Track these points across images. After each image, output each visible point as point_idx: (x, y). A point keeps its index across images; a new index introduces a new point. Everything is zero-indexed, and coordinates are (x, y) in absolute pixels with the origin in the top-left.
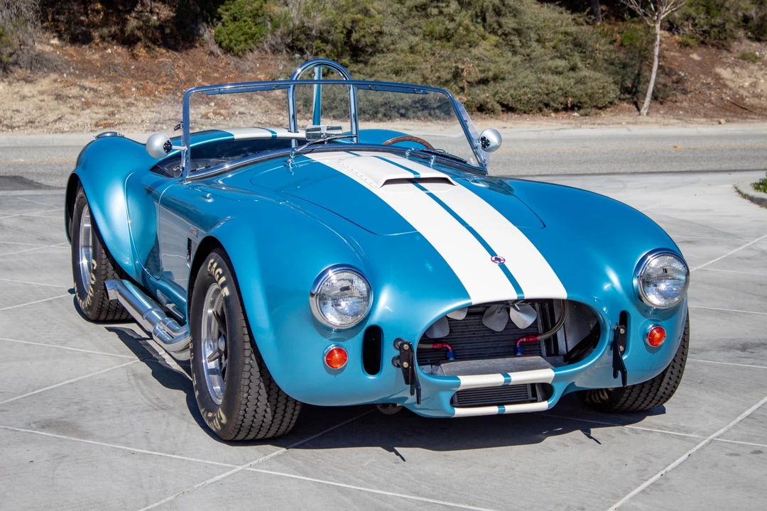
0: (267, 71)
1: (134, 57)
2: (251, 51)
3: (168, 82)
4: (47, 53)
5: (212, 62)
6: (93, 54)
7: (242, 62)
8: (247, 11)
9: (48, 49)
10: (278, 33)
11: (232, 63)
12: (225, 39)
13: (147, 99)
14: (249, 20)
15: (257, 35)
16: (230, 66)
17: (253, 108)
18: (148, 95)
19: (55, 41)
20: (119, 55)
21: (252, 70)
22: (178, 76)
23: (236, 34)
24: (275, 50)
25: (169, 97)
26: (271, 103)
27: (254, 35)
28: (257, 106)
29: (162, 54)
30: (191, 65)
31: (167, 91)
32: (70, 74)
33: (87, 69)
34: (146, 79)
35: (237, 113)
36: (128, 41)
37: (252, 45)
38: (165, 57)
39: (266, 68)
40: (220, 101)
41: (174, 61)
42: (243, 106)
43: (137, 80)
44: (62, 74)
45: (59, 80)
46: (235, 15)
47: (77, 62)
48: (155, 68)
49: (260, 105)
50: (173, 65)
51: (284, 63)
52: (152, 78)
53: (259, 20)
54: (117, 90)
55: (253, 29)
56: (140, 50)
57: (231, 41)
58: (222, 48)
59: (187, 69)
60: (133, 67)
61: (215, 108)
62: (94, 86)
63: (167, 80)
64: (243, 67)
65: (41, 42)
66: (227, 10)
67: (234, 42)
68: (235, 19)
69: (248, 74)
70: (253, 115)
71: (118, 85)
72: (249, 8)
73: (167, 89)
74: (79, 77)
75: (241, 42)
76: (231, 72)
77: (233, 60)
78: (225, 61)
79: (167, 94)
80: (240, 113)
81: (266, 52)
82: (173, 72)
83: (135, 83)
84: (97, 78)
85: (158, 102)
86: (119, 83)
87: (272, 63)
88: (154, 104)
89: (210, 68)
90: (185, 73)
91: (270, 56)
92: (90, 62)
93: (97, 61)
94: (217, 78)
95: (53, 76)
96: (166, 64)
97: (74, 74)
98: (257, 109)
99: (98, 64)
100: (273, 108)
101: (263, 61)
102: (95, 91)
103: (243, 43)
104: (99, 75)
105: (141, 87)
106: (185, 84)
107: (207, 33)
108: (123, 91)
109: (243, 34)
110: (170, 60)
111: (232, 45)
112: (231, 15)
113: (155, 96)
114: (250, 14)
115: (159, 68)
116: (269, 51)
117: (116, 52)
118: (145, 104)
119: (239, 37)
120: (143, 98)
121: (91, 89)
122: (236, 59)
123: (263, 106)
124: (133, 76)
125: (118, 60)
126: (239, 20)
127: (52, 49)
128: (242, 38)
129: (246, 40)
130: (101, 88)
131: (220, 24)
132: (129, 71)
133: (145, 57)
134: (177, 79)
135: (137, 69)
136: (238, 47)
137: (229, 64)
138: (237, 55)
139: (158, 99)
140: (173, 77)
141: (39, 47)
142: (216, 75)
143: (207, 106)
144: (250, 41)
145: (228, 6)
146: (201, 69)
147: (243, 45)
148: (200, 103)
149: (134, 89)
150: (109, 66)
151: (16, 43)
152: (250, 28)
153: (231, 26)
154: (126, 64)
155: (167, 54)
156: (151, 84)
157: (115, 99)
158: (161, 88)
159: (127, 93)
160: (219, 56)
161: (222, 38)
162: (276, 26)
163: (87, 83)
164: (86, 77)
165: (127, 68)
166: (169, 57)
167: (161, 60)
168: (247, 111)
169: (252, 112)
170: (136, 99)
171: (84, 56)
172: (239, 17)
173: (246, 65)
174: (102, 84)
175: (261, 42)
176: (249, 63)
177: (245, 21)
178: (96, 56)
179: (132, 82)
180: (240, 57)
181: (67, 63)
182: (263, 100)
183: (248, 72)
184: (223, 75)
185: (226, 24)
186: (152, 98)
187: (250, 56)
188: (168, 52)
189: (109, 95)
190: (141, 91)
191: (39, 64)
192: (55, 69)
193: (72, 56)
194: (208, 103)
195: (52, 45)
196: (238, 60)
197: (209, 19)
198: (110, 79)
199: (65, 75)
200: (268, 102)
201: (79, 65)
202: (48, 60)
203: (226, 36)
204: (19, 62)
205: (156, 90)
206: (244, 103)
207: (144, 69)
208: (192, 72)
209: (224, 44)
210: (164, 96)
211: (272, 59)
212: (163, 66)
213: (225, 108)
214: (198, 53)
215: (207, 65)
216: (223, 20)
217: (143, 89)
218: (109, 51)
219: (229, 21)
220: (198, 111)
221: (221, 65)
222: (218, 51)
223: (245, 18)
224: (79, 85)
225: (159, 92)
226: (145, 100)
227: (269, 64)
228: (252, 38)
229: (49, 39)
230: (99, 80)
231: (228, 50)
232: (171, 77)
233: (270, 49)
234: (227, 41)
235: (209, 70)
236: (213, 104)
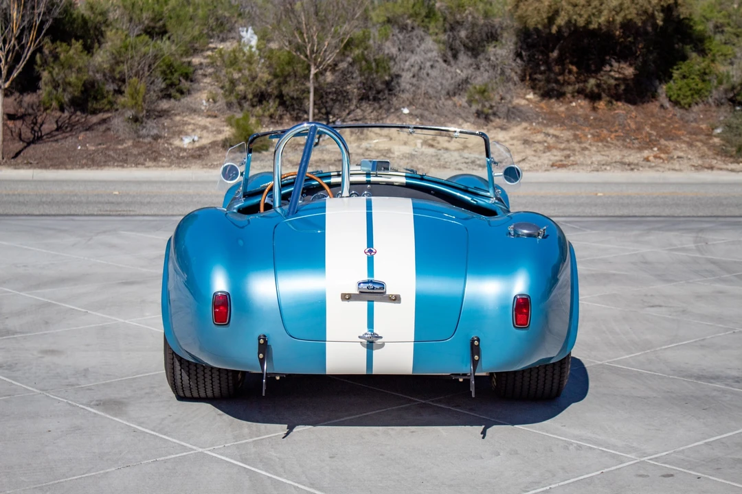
0: (708, 121)
1: (594, 109)
2: (697, 104)
3: (620, 131)
4: (522, 106)
5: (662, 113)
6: (560, 107)
7: (687, 114)
8: (695, 70)
9: (523, 102)
10: (722, 88)
11: (678, 115)
12: (674, 94)
13: (600, 144)
14: (696, 77)
15: (703, 91)
16: (676, 117)
17: (691, 152)
18: (602, 141)
19: (531, 96)
20: (581, 107)
21: (695, 120)
22: (629, 125)
23: (683, 90)
24: (719, 104)
25: (618, 143)
26: (709, 149)
27: (700, 90)
28: (695, 152)
29: (618, 107)
30: (642, 115)
31: (618, 138)
32: (538, 123)
33: (553, 119)
34: (602, 127)
35: (675, 157)
36: (593, 97)
37: (698, 99)
38: (621, 108)
39: (709, 119)
40: (663, 147)
41: (627, 113)
42: (683, 151)
43: (594, 128)
44: (532, 123)
45: (529, 128)
46: (685, 73)
47: (545, 113)
48: (611, 118)
49: (698, 151)
50: (626, 116)
51: (725, 114)
52: (608, 127)
53: (707, 78)
54: (576, 137)
55: (699, 85)
56: (601, 105)
57: (679, 96)
58: (672, 102)
59: (637, 120)
60: (592, 118)
61: (658, 152)
62: (557, 133)
63: (619, 129)
64: (687, 118)
65: (517, 97)
66: (677, 69)
67: (682, 96)
68: (684, 77)
69: (692, 124)
70: (690, 159)
71: (577, 133)
72: (697, 67)
73: (619, 136)
74: (546, 125)
75: (687, 96)
76: (677, 122)
77: (678, 112)
78: (672, 112)
79: (618, 140)
80: (678, 157)
81: (710, 105)
82: (625, 122)
83: (592, 131)
84: (561, 126)
85: (609, 147)
86: (578, 131)
87: (714, 114)
88: (606, 149)
89: (659, 119)
90: (636, 123)
91: (714, 108)
92: (556, 113)
93: (563, 112)
94: (663, 127)
95: (525, 125)
96: (620, 116)
97: (542, 123)
98: (695, 154)
99: (563, 115)
100: (710, 153)
101: (708, 113)
102: (557, 137)
103: (690, 98)
104: (563, 124)
105: (596, 134)
106: (635, 132)
107: (663, 89)
108: (580, 138)
109: (690, 90)
110: (624, 112)
111: (679, 99)
112: (680, 74)
113: (607, 142)
114: (698, 73)
115: (614, 118)
116: (713, 104)
117: (580, 105)
118: (597, 149)
119: (686, 92)
120: (596, 144)
121: (554, 136)
122: (682, 111)
123: (700, 152)
124: (591, 125)
125: (580, 112)
126: (688, 77)
127: (526, 102)
128: (689, 93)
129: (692, 95)
130: (562, 135)
131: (672, 82)
132: (588, 121)
133: (604, 109)
134: (628, 128)
135: (595, 119)
136: (685, 101)
137: (675, 115)
138: (682, 107)
139: (610, 145)
140: (624, 127)
141: (516, 101)
142: (663, 125)
143: (650, 151)
144: (696, 96)
145: (680, 66)
146: (650, 120)
147: (689, 100)
148: (646, 148)
149: (589, 136)
150: (572, 116)
151: (497, 98)
152: (697, 85)
153: (680, 83)
154: (587, 115)
155: (623, 107)
156: (605, 132)
157: (573, 144)
158: (613, 136)
159: (583, 140)
160: (667, 108)
161: (672, 93)
162: (720, 83)
163: (551, 131)
164: (551, 126)
165: (586, 118)
166: (624, 109)
167: (616, 112)
168: (685, 156)
169: (689, 156)
170: (590, 145)
171: (552, 108)
172: (687, 75)
173: (691, 116)
174: (564, 131)
175: (706, 96)
176: (693, 115)
177: (693, 79)
178: (563, 109)
179: (589, 130)
180: (686, 109)
181: (538, 115)
182: (702, 146)
183: (692, 122)
184: (669, 124)
185: (676, 81)
186: (605, 143)
187: (695, 108)
188: (624, 105)
189: (568, 141)
190: (596, 138)
191: (514, 114)
192: (526, 118)
193: (542, 108)
194: (652, 148)
195: (527, 100)
196: (684, 112)
197: (662, 77)
198: (572, 128)
199: (534, 124)
200: (706, 149)
201: (547, 116)
202: (521, 111)
203: (675, 92)
204: (498, 113)
205: (609, 137)
206: (684, 149)
207: (601, 120)
208: (642, 123)
209: (673, 98)
210: (615, 142)
211: (714, 112)
212: (618, 117)
213: (667, 153)
214: (653, 107)
215: (656, 116)
216: (674, 78)
217: (598, 136)
218: (574, 104)
219: (679, 79)
220: (643, 154)
221: (668, 116)
222: (667, 104)
223: (693, 76)
224: (544, 133)
225: (611, 139)
226: (598, 145)
227: (712, 116)
228: (696, 93)
229: (525, 94)
230: (562, 128)
231: (676, 103)
232: (623, 126)
233: (715, 102)
234: (675, 96)
235: (658, 120)
236: (656, 149)
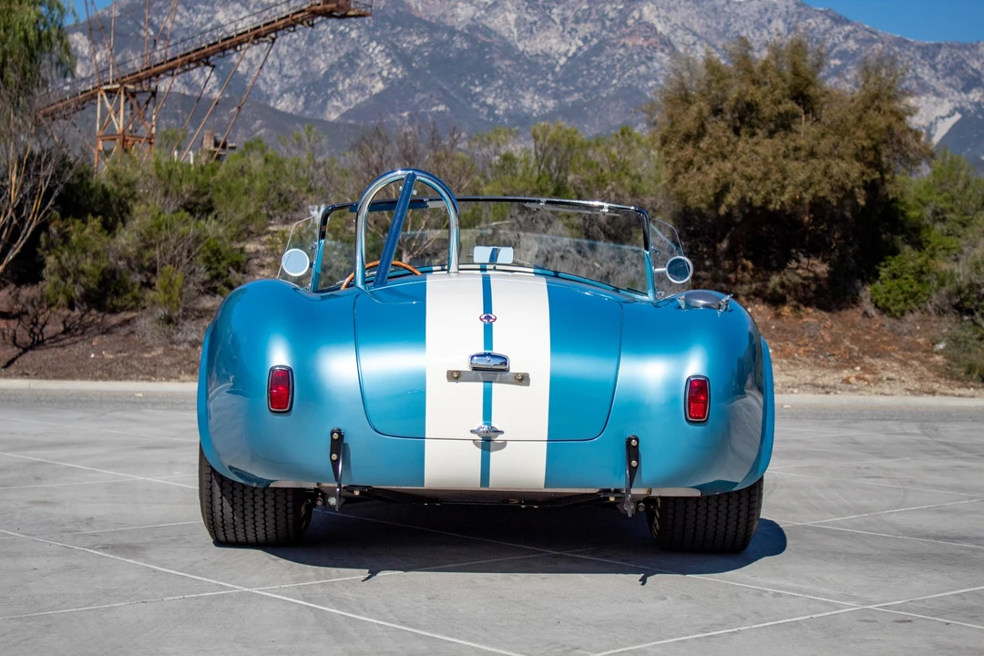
0: (927, 334)
1: (778, 316)
2: (912, 311)
3: (810, 344)
5: (865, 323)
7: (899, 324)
8: (909, 268)
10: (943, 291)
11: (887, 325)
12: (881, 298)
13: (785, 361)
14: (910, 277)
15: (919, 294)
16: (885, 328)
17: (905, 374)
18: (786, 357)
20: (759, 313)
21: (910, 332)
22: (823, 337)
23: (893, 294)
24: (941, 312)
25: (809, 361)
26: (929, 369)
27: (916, 294)
28: (911, 372)
29: (808, 314)
30: (840, 325)
31: (808, 353)
34: (787, 340)
35: (884, 379)
36: (775, 301)
37: (914, 306)
38: (812, 316)
39: (927, 331)
40: (868, 366)
41: (820, 322)
42: (895, 371)
43: (776, 341)
46: (895, 272)
48: (798, 329)
49: (915, 372)
50: (819, 326)
51: (950, 325)
52: (794, 340)
53: (925, 278)
55: (915, 287)
56: (786, 310)
57: (887, 300)
58: (879, 308)
59: (834, 330)
60: (773, 327)
61: (861, 372)
63: (810, 342)
64: (899, 330)
66: (885, 266)
67: (891, 301)
68: (895, 276)
69: (906, 337)
70: (903, 381)
72: (911, 264)
73: (809, 351)
75: (899, 301)
76: (886, 335)
77: (887, 321)
78: (879, 322)
79: (808, 356)
80: (888, 379)
81: (930, 314)
82: (818, 333)
83: (773, 345)
85: (797, 365)
87: (935, 325)
88: (792, 367)
89: (862, 330)
90: (832, 335)
91: (934, 318)
94: (868, 340)
98: (910, 375)
100: (931, 375)
101: (926, 324)
103: (902, 303)
105: (779, 348)
106: (830, 346)
107: (866, 292)
109: (903, 293)
110: (816, 320)
111: (888, 305)
112: (889, 272)
113: (794, 358)
114: (913, 271)
115: (803, 328)
116: (933, 312)
118: (781, 367)
119: (898, 295)
120: (779, 360)
122: (892, 320)
123: (918, 373)
124: (772, 337)
125: (758, 320)
126: (899, 277)
128: (901, 297)
129: (905, 300)
131: (878, 283)
132: (768, 332)
133: (789, 316)
134: (821, 341)
135: (778, 329)
136: (896, 308)
137: (884, 326)
138: (894, 316)
139: (798, 362)
140: (817, 339)
142: (868, 337)
143: (851, 370)
144: (910, 301)
145: (888, 262)
146: (850, 331)
147: (901, 305)
148: (845, 368)
149: (770, 351)
152: (911, 287)
153: (890, 284)
154: (766, 324)
155: (814, 314)
156: (791, 345)
158: (801, 351)
160: (873, 316)
161: (879, 297)
162: (942, 284)
165: (766, 328)
166: (816, 317)
167: (805, 320)
168: (897, 377)
169: (903, 378)
172: (899, 274)
173: (904, 327)
175: (924, 302)
176: (907, 325)
177: (906, 279)
179: (770, 343)
180: (898, 318)
182: (920, 366)
183: (905, 335)
184: (875, 337)
185: (884, 282)
186: (790, 360)
187: (910, 317)
188: (815, 311)
190: (779, 353)
194: (853, 368)
196: (896, 321)
197: (865, 277)
200: (925, 369)
203: (883, 295)
205: (796, 352)
206: (896, 369)
207: (785, 330)
208: (839, 334)
209: (880, 304)
210: (804, 358)
211: (935, 322)
212: (808, 326)
213: (873, 373)
214: (853, 315)
215: (858, 326)
216: (881, 278)
217: (782, 351)
218: (750, 310)
219: (888, 279)
220: (841, 375)
221: (874, 327)
222: (872, 311)
223: (906, 276)
225: (799, 354)
226: (782, 363)
227: (932, 327)
228: (911, 298)
231: (884, 310)
232: (814, 338)
233: (935, 310)
234: (883, 301)
235: (861, 332)
236: (858, 368)
